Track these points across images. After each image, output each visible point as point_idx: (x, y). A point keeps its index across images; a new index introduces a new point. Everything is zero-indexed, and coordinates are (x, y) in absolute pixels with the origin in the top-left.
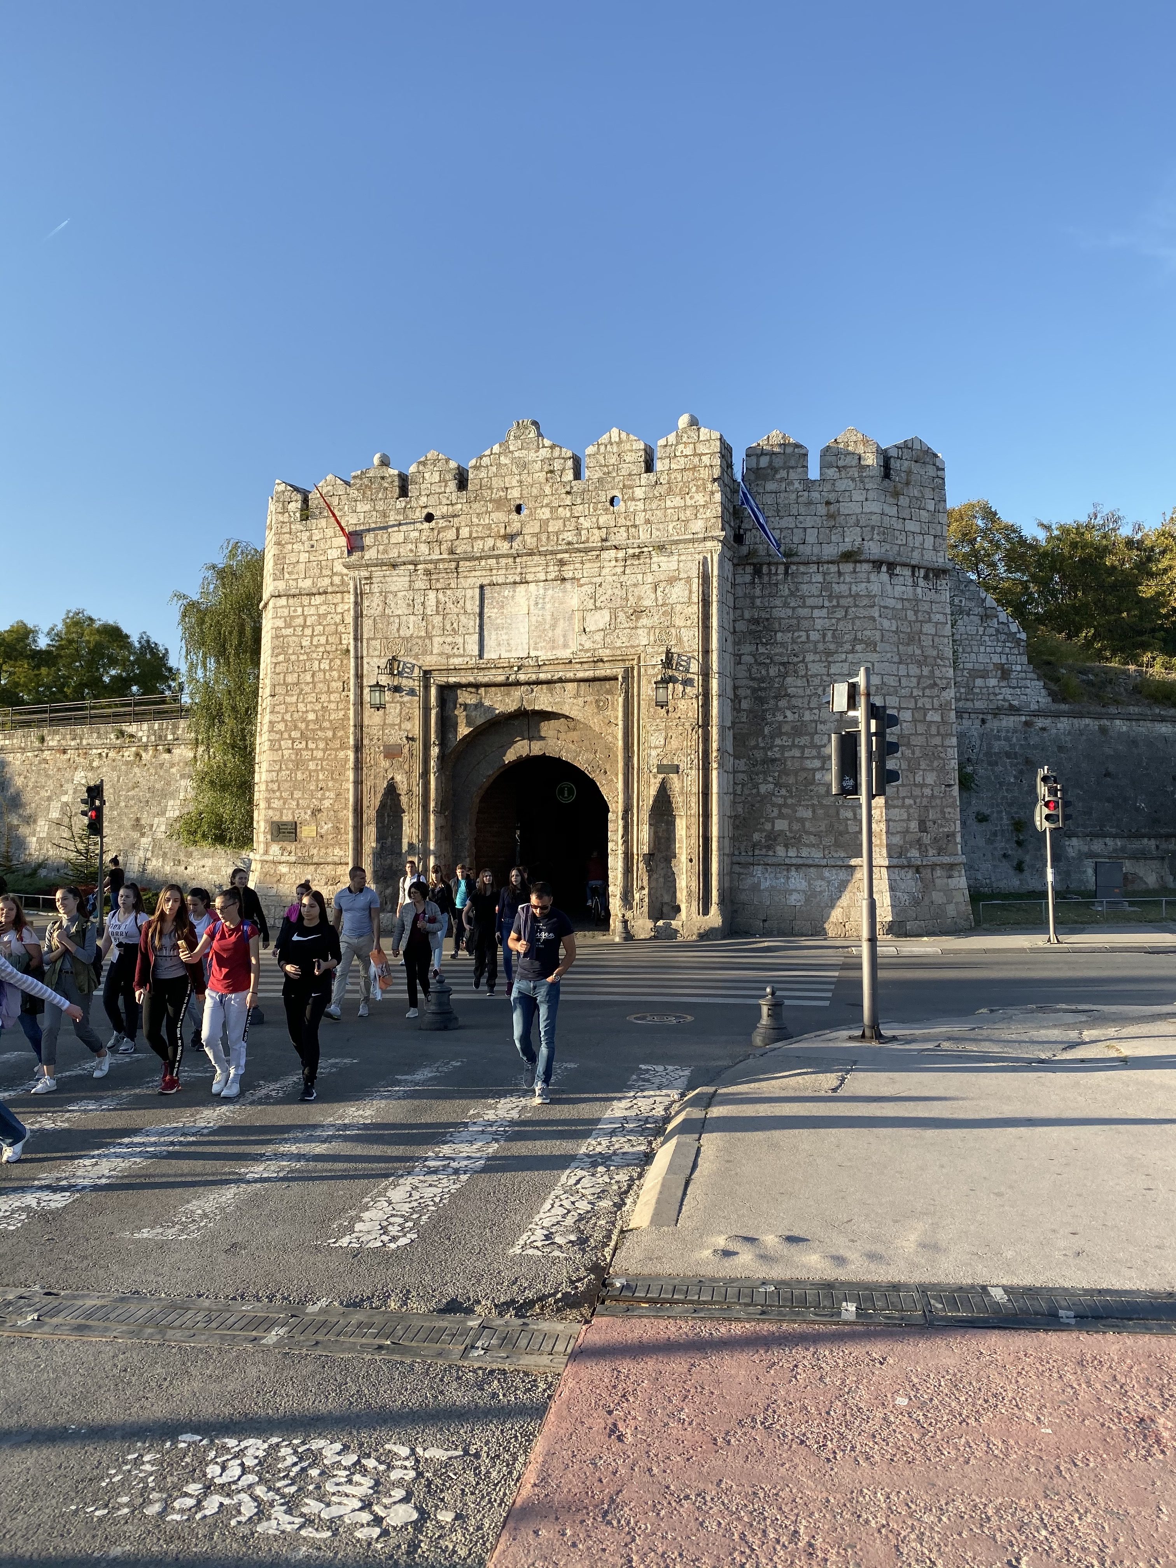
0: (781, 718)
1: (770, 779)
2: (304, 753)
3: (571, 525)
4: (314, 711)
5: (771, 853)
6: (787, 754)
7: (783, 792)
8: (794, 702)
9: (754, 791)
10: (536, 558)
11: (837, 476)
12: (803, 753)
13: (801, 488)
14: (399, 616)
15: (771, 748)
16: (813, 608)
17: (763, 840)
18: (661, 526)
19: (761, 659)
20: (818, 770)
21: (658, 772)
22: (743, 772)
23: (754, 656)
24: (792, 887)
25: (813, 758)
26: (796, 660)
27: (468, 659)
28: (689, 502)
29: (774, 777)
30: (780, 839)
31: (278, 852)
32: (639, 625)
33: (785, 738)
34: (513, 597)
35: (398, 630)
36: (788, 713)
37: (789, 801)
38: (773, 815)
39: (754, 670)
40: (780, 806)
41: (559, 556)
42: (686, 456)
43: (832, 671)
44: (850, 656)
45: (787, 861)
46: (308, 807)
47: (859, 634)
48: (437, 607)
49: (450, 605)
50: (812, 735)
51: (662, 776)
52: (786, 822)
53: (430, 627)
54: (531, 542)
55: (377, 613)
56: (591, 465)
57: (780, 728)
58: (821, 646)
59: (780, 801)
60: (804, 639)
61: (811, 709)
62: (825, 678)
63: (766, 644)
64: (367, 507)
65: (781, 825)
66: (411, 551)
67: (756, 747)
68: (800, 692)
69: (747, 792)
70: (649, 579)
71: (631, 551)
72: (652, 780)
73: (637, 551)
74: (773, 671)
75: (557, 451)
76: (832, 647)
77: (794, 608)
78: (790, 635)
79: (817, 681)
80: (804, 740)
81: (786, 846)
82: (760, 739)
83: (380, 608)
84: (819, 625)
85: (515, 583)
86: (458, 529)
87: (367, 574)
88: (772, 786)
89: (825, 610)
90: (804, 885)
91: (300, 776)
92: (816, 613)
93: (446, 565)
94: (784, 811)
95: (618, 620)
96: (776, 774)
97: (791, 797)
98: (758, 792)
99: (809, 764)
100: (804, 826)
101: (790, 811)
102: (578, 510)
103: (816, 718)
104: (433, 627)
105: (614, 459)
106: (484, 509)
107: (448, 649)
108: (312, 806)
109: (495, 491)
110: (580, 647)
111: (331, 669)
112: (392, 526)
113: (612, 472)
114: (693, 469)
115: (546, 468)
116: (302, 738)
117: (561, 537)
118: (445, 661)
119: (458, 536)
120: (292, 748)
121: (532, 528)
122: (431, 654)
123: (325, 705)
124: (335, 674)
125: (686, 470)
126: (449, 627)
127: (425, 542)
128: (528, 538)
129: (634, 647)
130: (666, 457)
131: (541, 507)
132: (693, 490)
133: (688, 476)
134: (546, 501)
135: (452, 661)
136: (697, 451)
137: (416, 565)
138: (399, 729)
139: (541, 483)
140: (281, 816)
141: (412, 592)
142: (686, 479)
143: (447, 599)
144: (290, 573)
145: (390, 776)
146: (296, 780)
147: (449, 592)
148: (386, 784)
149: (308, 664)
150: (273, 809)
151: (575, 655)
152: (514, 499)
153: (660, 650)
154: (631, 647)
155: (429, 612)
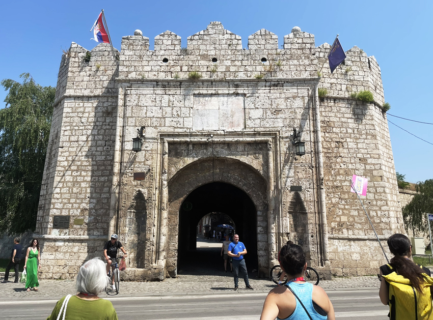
0: (339, 167)
1: (337, 196)
3: (242, 69)
5: (340, 233)
7: (343, 202)
8: (344, 159)
9: (330, 201)
10: (223, 83)
14: (147, 106)
15: (335, 181)
16: (348, 118)
17: (336, 226)
18: (288, 73)
19: (327, 139)
21: (291, 190)
24: (353, 250)
26: (342, 141)
27: (186, 129)
30: (344, 226)
31: (58, 233)
33: (341, 176)
34: (210, 101)
35: (146, 113)
36: (342, 165)
37: (347, 207)
38: (340, 214)
40: (342, 209)
41: (235, 83)
42: (299, 43)
43: (359, 147)
44: (366, 140)
45: (349, 237)
46: (79, 207)
47: (368, 131)
48: (169, 103)
49: (176, 102)
51: (294, 192)
52: (346, 217)
53: (164, 113)
54: (221, 76)
56: (252, 43)
57: (339, 171)
58: (353, 135)
59: (342, 207)
60: (345, 131)
61: (352, 163)
62: (356, 149)
64: (131, 53)
65: (344, 219)
66: (155, 75)
67: (328, 180)
68: (346, 155)
70: (283, 96)
71: (273, 83)
73: (276, 83)
74: (333, 145)
75: (234, 36)
76: (358, 136)
77: (339, 118)
78: (339, 129)
81: (347, 229)
83: (136, 102)
84: (351, 125)
85: (212, 94)
86: (181, 67)
88: (338, 199)
90: (358, 249)
92: (349, 121)
94: (345, 211)
95: (267, 114)
96: (339, 194)
97: (347, 205)
100: (354, 220)
103: (354, 168)
104: (166, 113)
105: (263, 42)
106: (196, 59)
107: (174, 124)
108: (81, 207)
109: (201, 51)
110: (247, 126)
111: (98, 134)
112: (145, 63)
113: (262, 47)
114: (302, 49)
115: (228, 43)
116: (77, 171)
117: (237, 74)
118: (173, 130)
119: (181, 70)
120: (71, 175)
121: (222, 69)
122: (164, 126)
123: (94, 153)
124: (101, 137)
125: (299, 49)
126: (175, 113)
127: (163, 72)
128: (219, 74)
129: (276, 127)
130: (289, 43)
131: (226, 60)
132: (303, 58)
133: (299, 52)
134: (229, 57)
135: (176, 130)
136: (304, 41)
137: (157, 82)
138: (144, 165)
139: (226, 49)
140: (61, 212)
141: (155, 95)
142: (299, 53)
143: (174, 100)
144: (77, 86)
145: (138, 189)
146: (72, 193)
147: (175, 96)
148: (135, 193)
149: (84, 131)
150: (56, 208)
151: (244, 130)
152: (212, 55)
153: (290, 129)
154: (274, 127)
155: (163, 105)
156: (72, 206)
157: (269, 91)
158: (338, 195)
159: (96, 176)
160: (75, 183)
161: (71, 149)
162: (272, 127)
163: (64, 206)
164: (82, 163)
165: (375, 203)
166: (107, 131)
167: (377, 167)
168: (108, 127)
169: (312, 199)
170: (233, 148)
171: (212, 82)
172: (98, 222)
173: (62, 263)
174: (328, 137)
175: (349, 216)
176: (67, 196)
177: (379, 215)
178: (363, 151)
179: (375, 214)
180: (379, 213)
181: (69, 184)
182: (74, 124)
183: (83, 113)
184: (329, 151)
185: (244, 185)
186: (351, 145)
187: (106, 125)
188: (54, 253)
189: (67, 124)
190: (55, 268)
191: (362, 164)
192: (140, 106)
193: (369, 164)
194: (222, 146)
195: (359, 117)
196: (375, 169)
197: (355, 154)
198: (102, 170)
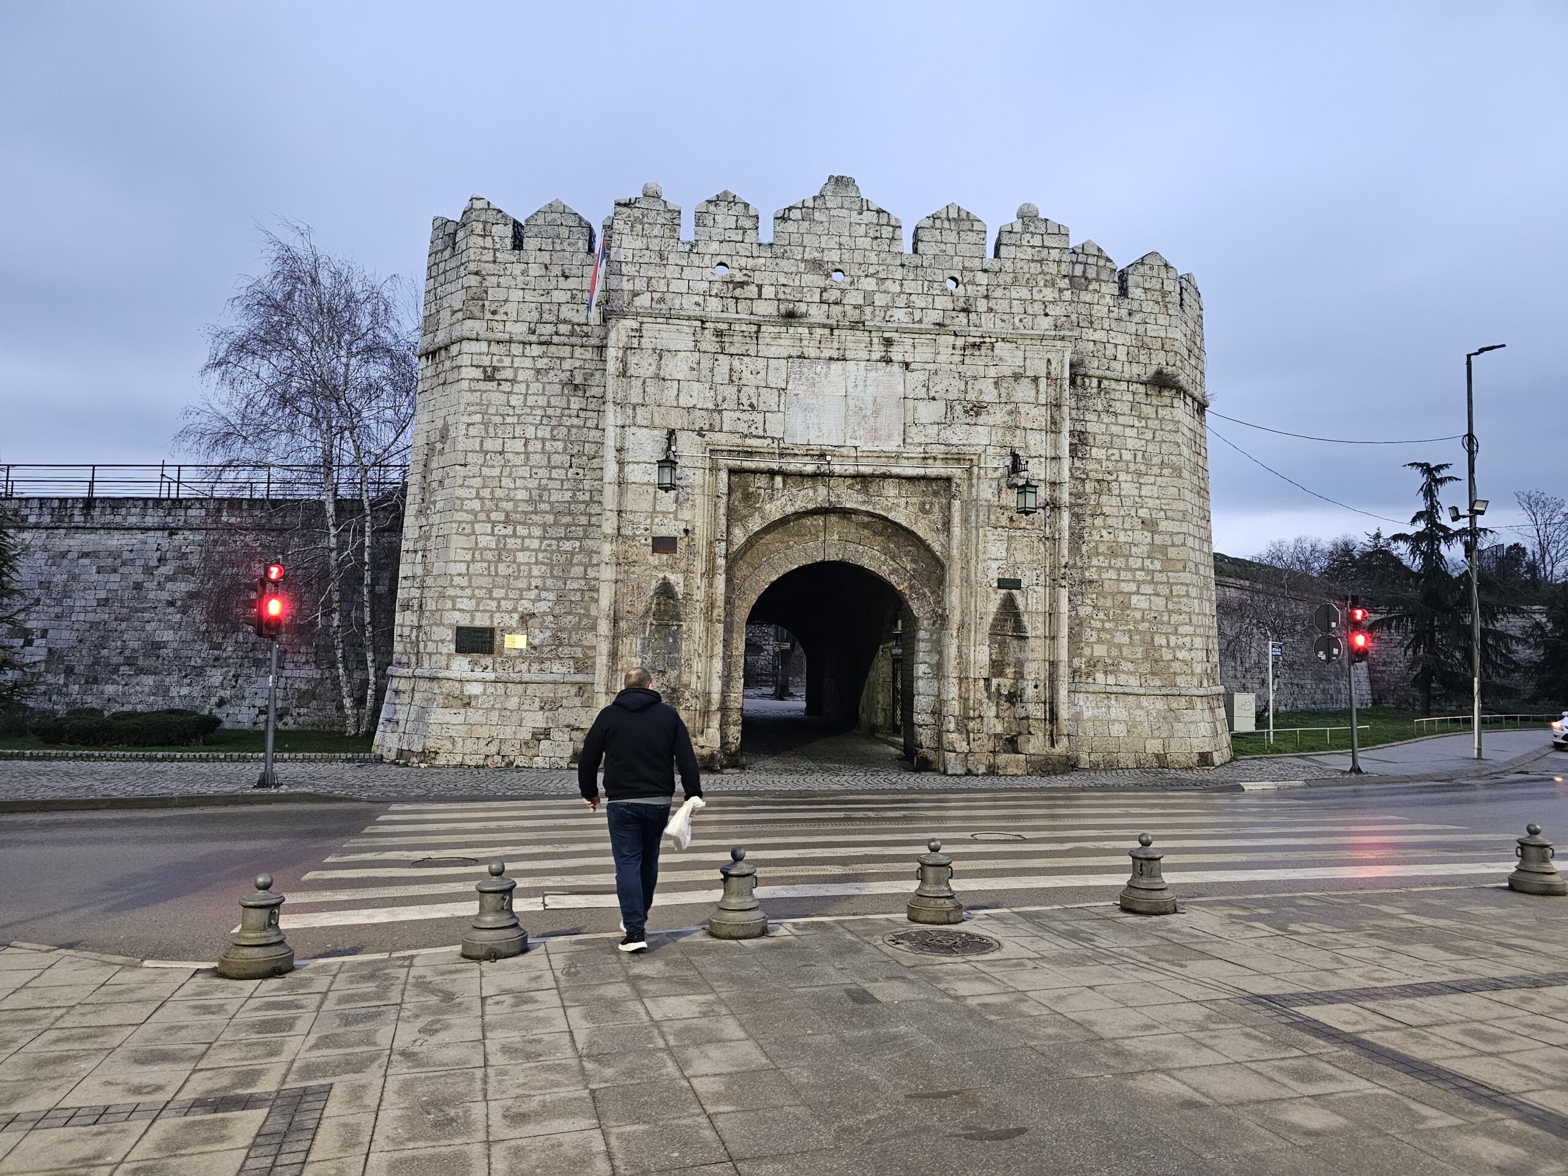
0: (1097, 538)
1: (1089, 602)
2: (510, 540)
3: (901, 301)
5: (1090, 680)
7: (1101, 615)
8: (1109, 521)
9: (1074, 613)
10: (858, 333)
12: (1119, 575)
13: (1113, 303)
14: (678, 380)
15: (1088, 568)
16: (1124, 426)
17: (1083, 666)
18: (1005, 317)
19: (1077, 474)
20: (1133, 594)
21: (999, 587)
24: (1113, 717)
25: (1129, 581)
26: (1110, 478)
27: (769, 441)
28: (1037, 296)
30: (1100, 666)
31: (467, 667)
32: (979, 422)
33: (1101, 558)
34: (826, 375)
35: (677, 397)
36: (1104, 533)
37: (1107, 625)
38: (1093, 639)
40: (1099, 630)
41: (886, 335)
42: (1033, 247)
43: (1143, 493)
44: (1159, 479)
45: (1109, 689)
46: (515, 610)
47: (1166, 457)
48: (731, 376)
49: (746, 375)
50: (1129, 558)
51: (1004, 591)
52: (1105, 647)
53: (719, 398)
54: (852, 314)
55: (649, 373)
56: (926, 238)
57: (1096, 547)
58: (1132, 467)
59: (1099, 625)
60: (1117, 457)
61: (1126, 530)
62: (1137, 499)
63: (1083, 458)
64: (639, 243)
65: (1100, 651)
66: (697, 304)
67: (1074, 566)
68: (1115, 511)
70: (992, 372)
71: (971, 340)
72: (992, 596)
74: (1089, 487)
75: (884, 216)
76: (1143, 468)
77: (1107, 425)
78: (1104, 451)
79: (1128, 502)
80: (1120, 562)
81: (1105, 673)
82: (1078, 558)
83: (652, 368)
84: (1131, 443)
85: (831, 359)
87: (635, 325)
88: (1091, 609)
89: (1135, 430)
90: (1123, 714)
91: (503, 570)
92: (1129, 432)
93: (744, 328)
94: (1103, 635)
95: (955, 414)
96: (1094, 596)
97: (1109, 621)
98: (1077, 614)
99: (1124, 587)
100: (1121, 652)
101: (1109, 637)
102: (909, 286)
103: (1130, 540)
104: (725, 399)
105: (952, 237)
106: (794, 269)
107: (743, 428)
108: (520, 609)
109: (807, 250)
110: (908, 440)
111: (553, 439)
112: (671, 271)
113: (950, 250)
114: (1041, 261)
115: (872, 234)
116: (507, 522)
117: (889, 313)
118: (739, 441)
119: (760, 297)
120: (493, 534)
121: (854, 298)
122: (721, 431)
123: (544, 482)
124: (560, 445)
125: (1033, 261)
126: (744, 401)
127: (716, 296)
128: (849, 309)
129: (973, 445)
130: (1011, 245)
131: (867, 276)
132: (1042, 284)
133: (1035, 268)
134: (872, 270)
135: (748, 442)
136: (1046, 244)
137: (703, 322)
138: (676, 519)
139: (865, 250)
140: (473, 620)
141: (697, 354)
142: (1032, 271)
143: (743, 368)
144: (494, 313)
145: (661, 576)
146: (497, 575)
147: (746, 359)
148: (654, 584)
149: (518, 429)
150: (459, 610)
151: (902, 449)
152: (833, 263)
153: (1003, 452)
154: (969, 445)
155: (718, 379)
156: (499, 606)
157: (960, 358)
158: (1092, 600)
159: (551, 538)
160: (501, 552)
161: (486, 471)
162: (964, 445)
163: (478, 604)
164: (516, 506)
165: (1165, 618)
166: (574, 431)
167: (1178, 540)
168: (575, 421)
169: (1041, 609)
170: (873, 488)
171: (832, 330)
172: (561, 644)
173: (484, 732)
174: (1079, 468)
175: (1110, 644)
176: (485, 581)
177: (1172, 644)
178: (1151, 503)
179: (1164, 642)
180: (1173, 639)
181: (489, 555)
182: (492, 410)
183: (513, 381)
184: (1079, 501)
185: (894, 571)
186: (1128, 488)
187: (570, 416)
188: (462, 711)
189: (472, 409)
190: (468, 742)
191: (1146, 533)
192: (664, 379)
193: (1161, 533)
194: (849, 481)
196: (1173, 545)
197: (1134, 510)
198: (567, 526)
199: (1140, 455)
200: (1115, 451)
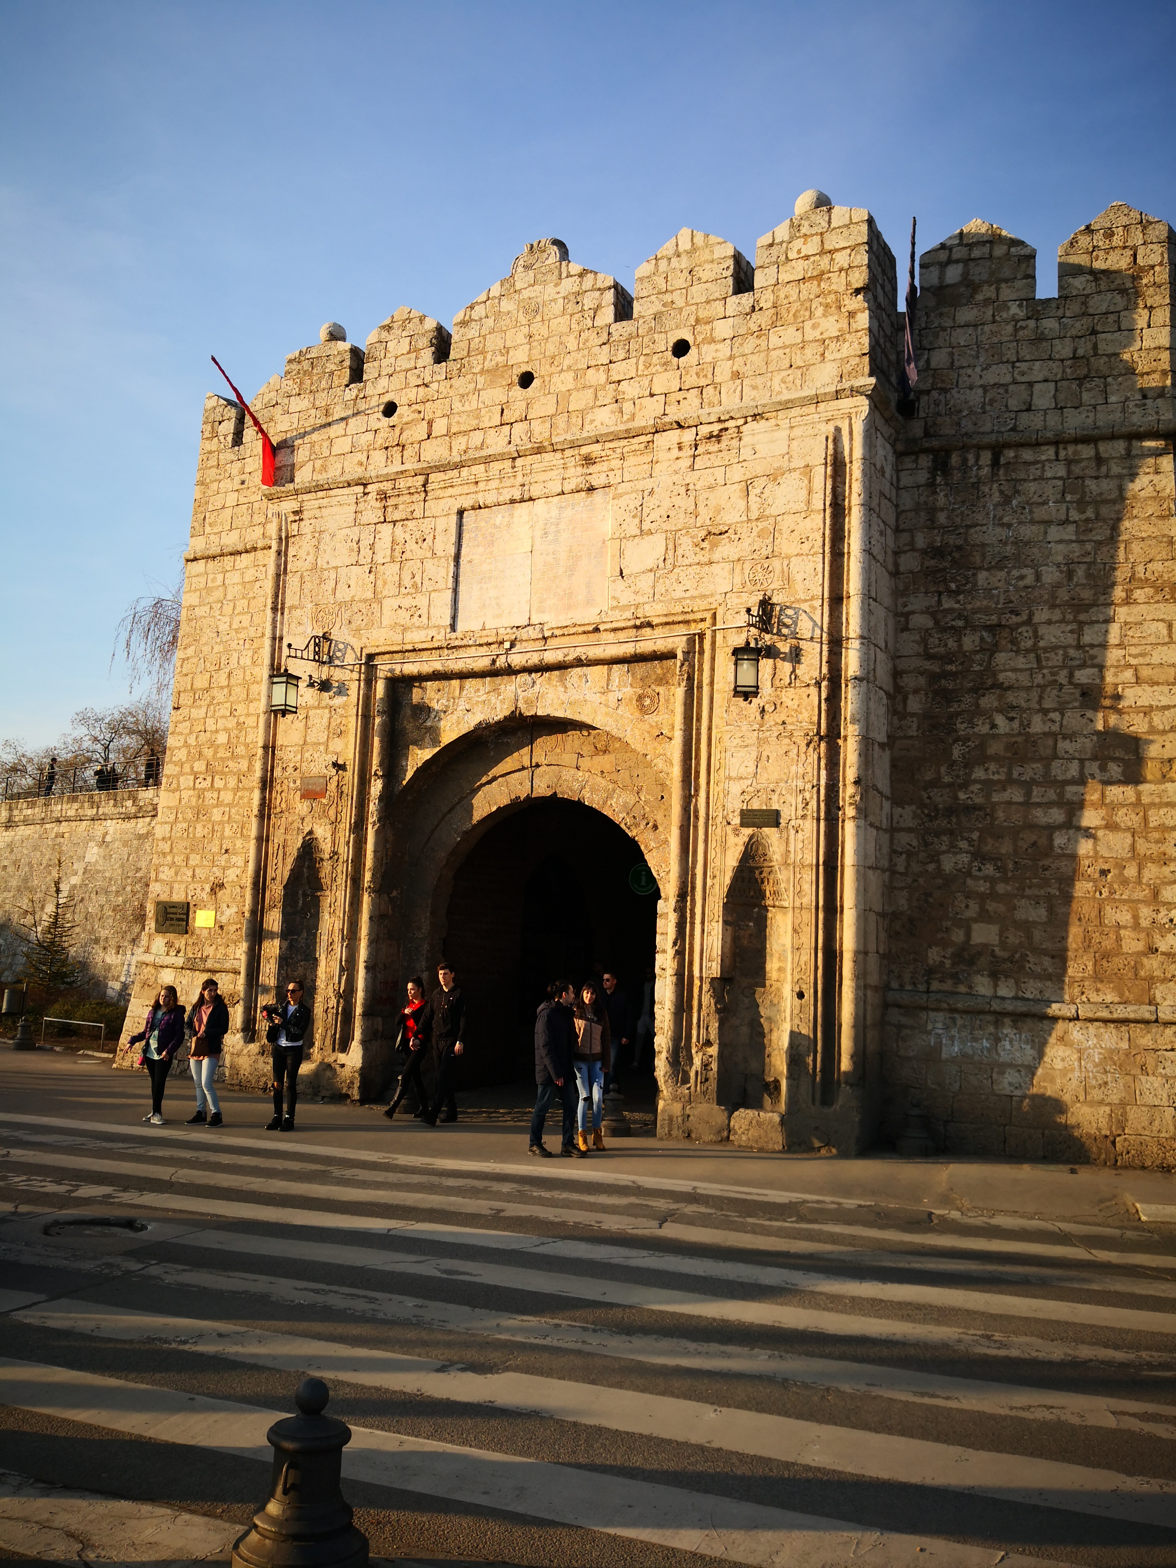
0: (985, 729)
1: (965, 845)
2: (208, 794)
3: (607, 395)
4: (226, 730)
5: (962, 989)
6: (996, 798)
7: (989, 869)
8: (1011, 698)
9: (931, 867)
10: (547, 456)
11: (1090, 288)
12: (1028, 794)
13: (1022, 314)
14: (336, 568)
15: (965, 786)
16: (1047, 524)
17: (948, 963)
18: (759, 381)
19: (948, 620)
20: (1060, 827)
21: (743, 824)
22: (910, 830)
23: (933, 615)
24: (1004, 1057)
25: (1050, 804)
26: (1015, 619)
28: (810, 334)
29: (970, 841)
30: (983, 961)
31: (163, 949)
32: (716, 556)
33: (993, 767)
34: (508, 525)
35: (334, 591)
36: (1000, 720)
37: (1001, 888)
38: (969, 913)
39: (933, 641)
40: (982, 898)
41: (585, 450)
42: (807, 257)
43: (1086, 640)
44: (1123, 610)
45: (996, 1006)
46: (207, 879)
47: (1140, 569)
48: (393, 550)
49: (411, 545)
50: (1047, 761)
51: (749, 831)
52: (995, 928)
53: (380, 583)
54: (540, 431)
55: (307, 565)
56: (644, 293)
57: (982, 746)
58: (1063, 595)
59: (983, 887)
60: (1029, 580)
61: (1045, 712)
62: (1072, 652)
63: (957, 592)
65: (985, 934)
66: (359, 464)
67: (935, 783)
68: (1024, 679)
69: (915, 867)
70: (737, 474)
71: (704, 430)
72: (732, 839)
73: (716, 428)
74: (970, 642)
75: (589, 279)
76: (1087, 594)
77: (1010, 526)
78: (1002, 574)
79: (1056, 659)
80: (1031, 770)
81: (994, 976)
82: (943, 770)
83: (311, 558)
84: (1059, 552)
85: (513, 502)
87: (295, 506)
88: (965, 858)
89: (1071, 528)
91: (200, 831)
92: (1054, 533)
93: (410, 482)
94: (991, 906)
95: (680, 552)
96: (975, 835)
97: (1006, 880)
98: (939, 869)
99: (1041, 817)
100: (1030, 937)
101: (1002, 908)
102: (619, 370)
103: (1055, 728)
104: (385, 583)
105: (683, 280)
106: (470, 387)
107: (404, 617)
108: (212, 879)
109: (489, 356)
110: (613, 603)
111: (252, 665)
112: (337, 429)
113: (679, 299)
114: (819, 277)
115: (570, 309)
116: (207, 772)
117: (589, 417)
118: (399, 637)
119: (429, 435)
120: (194, 788)
121: (544, 406)
122: (379, 626)
123: (240, 720)
124: (257, 672)
125: (806, 280)
126: (408, 581)
127: (381, 448)
128: (537, 425)
129: (706, 596)
130: (771, 264)
131: (560, 372)
132: (819, 311)
133: (807, 290)
134: (568, 361)
135: (410, 636)
136: (827, 245)
137: (365, 485)
138: (326, 751)
139: (561, 334)
140: (171, 893)
141: (357, 529)
142: (804, 296)
143: (408, 538)
144: (212, 525)
145: (306, 829)
146: (194, 838)
148: (300, 840)
149: (224, 658)
150: (161, 881)
151: (605, 618)
152: (520, 364)
153: (752, 599)
154: (698, 597)
155: (379, 559)
156: (193, 876)
157: (689, 462)
162: (693, 598)
163: (176, 874)
169: (810, 856)
171: (514, 460)
175: (1008, 923)
176: (183, 846)
178: (1104, 656)
181: (189, 814)
182: (204, 640)
183: (223, 603)
184: (949, 668)
186: (1053, 635)
189: (188, 642)
192: (321, 570)
194: (541, 677)
195: (1104, 510)
197: (1064, 673)
199: (1080, 572)
200: (1025, 571)
